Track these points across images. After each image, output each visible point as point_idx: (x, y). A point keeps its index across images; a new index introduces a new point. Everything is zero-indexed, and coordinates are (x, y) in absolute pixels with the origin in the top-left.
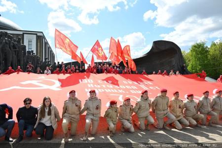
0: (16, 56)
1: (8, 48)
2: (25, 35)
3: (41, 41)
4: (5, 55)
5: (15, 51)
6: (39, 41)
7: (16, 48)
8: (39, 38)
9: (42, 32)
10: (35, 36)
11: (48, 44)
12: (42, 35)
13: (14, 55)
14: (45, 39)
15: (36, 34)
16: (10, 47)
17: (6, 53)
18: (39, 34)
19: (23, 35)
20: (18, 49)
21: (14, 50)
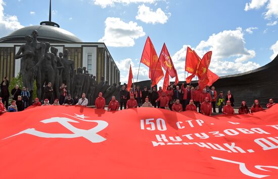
0: (61, 76)
1: (50, 66)
2: (84, 48)
3: (103, 54)
4: (47, 76)
5: (60, 69)
6: (100, 55)
7: (61, 65)
8: (100, 51)
9: (104, 43)
10: (95, 48)
11: (111, 58)
12: (104, 47)
13: (58, 74)
14: (107, 51)
15: (97, 46)
16: (53, 65)
17: (47, 72)
18: (100, 46)
19: (82, 48)
20: (63, 66)
21: (58, 67)
